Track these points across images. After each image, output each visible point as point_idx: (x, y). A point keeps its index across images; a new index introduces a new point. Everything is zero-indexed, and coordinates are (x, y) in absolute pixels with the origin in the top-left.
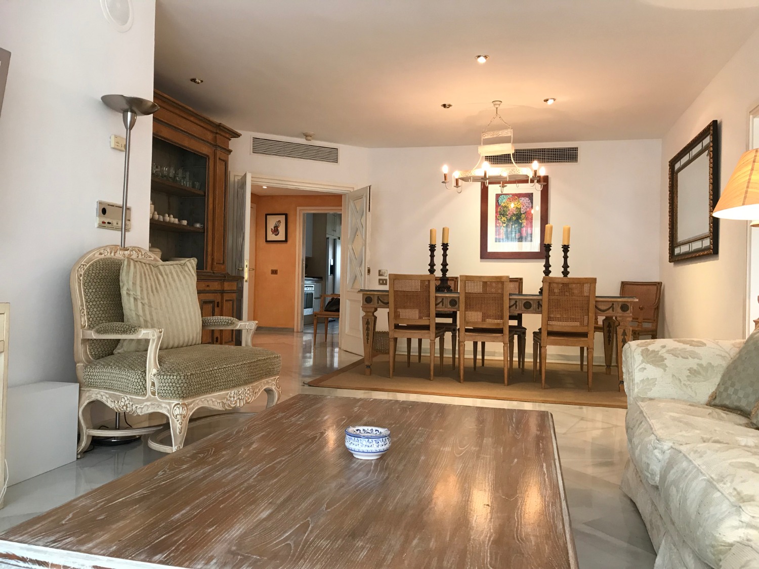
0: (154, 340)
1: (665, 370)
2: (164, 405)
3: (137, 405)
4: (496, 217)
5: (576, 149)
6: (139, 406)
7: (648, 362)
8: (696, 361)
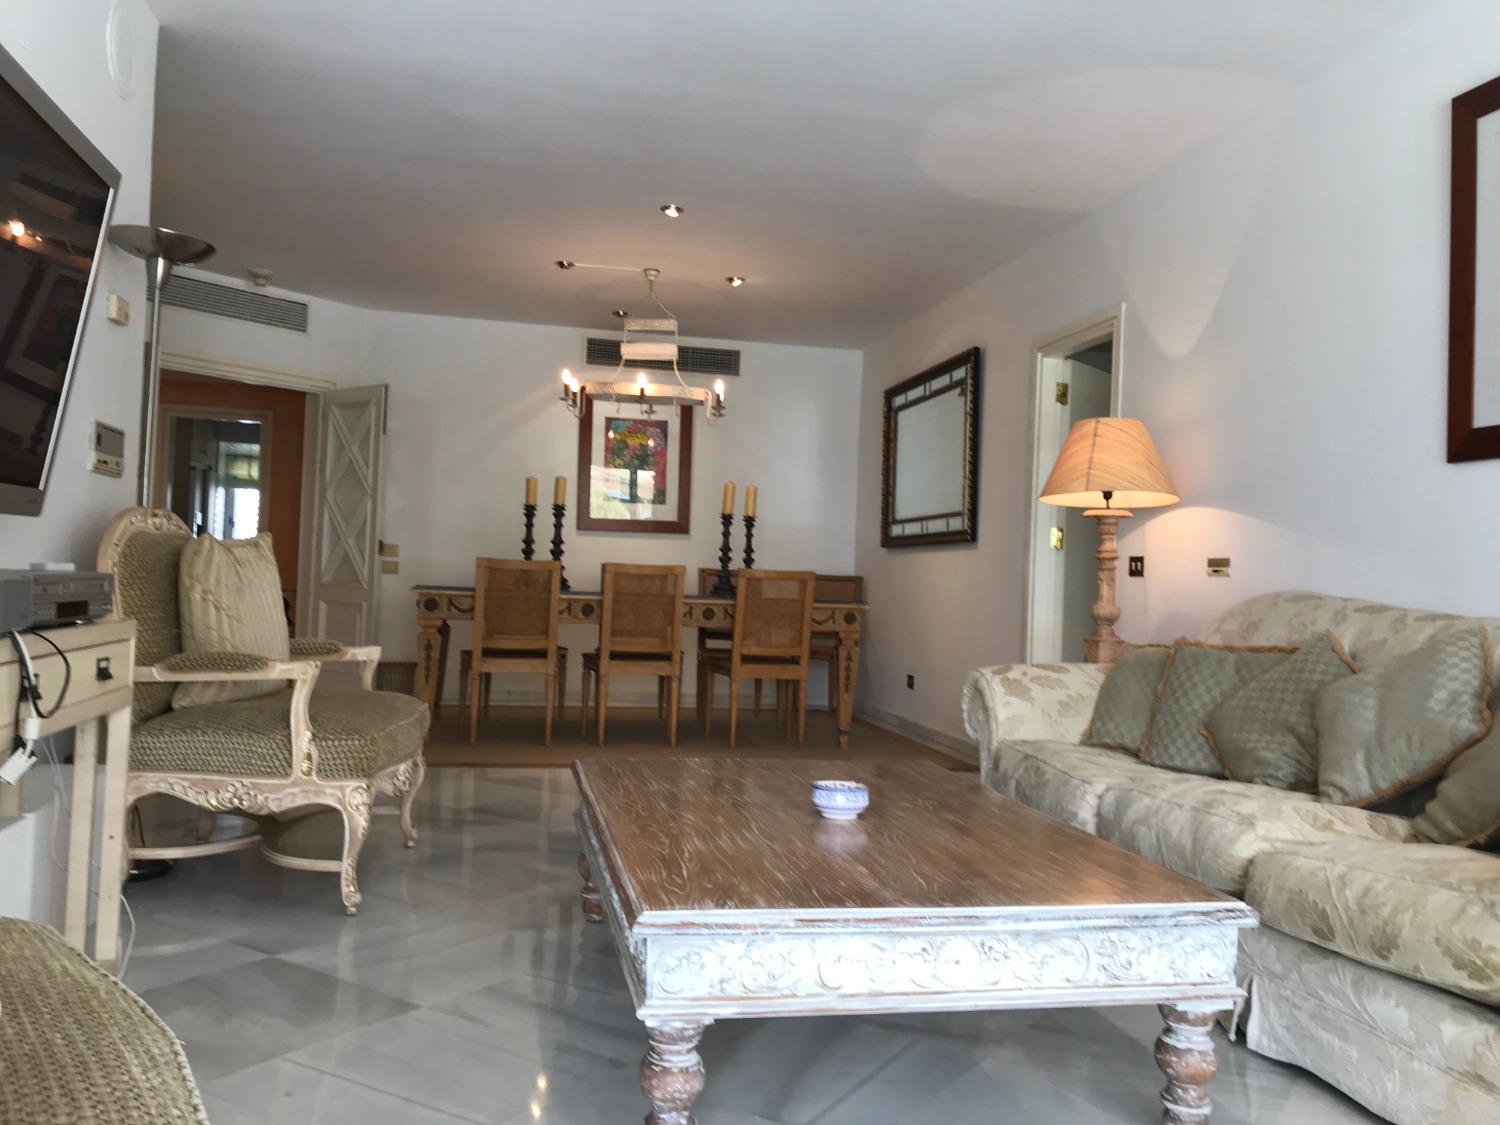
0: (305, 681)
1: (1033, 704)
2: (328, 791)
3: (267, 795)
4: (606, 458)
5: (736, 354)
6: (271, 796)
7: (1012, 694)
8: (1065, 691)
